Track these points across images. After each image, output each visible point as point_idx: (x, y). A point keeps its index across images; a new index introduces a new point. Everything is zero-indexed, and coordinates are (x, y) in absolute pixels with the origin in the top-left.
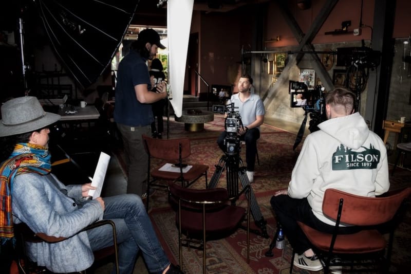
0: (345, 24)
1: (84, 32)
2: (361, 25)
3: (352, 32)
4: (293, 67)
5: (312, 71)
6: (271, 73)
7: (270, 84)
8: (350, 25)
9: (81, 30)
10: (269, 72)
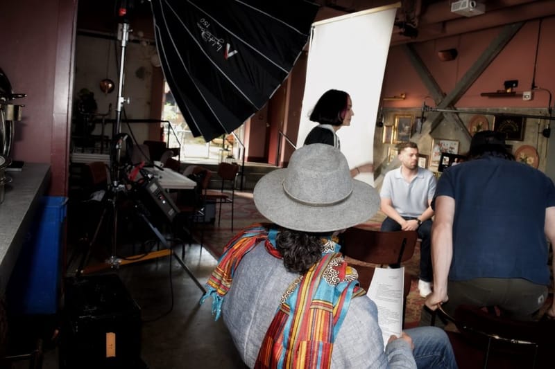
0: (509, 84)
1: (235, 55)
2: (533, 86)
3: (521, 96)
4: (425, 136)
5: (454, 142)
6: (388, 141)
7: (385, 157)
8: (516, 86)
9: (229, 52)
10: (384, 141)
